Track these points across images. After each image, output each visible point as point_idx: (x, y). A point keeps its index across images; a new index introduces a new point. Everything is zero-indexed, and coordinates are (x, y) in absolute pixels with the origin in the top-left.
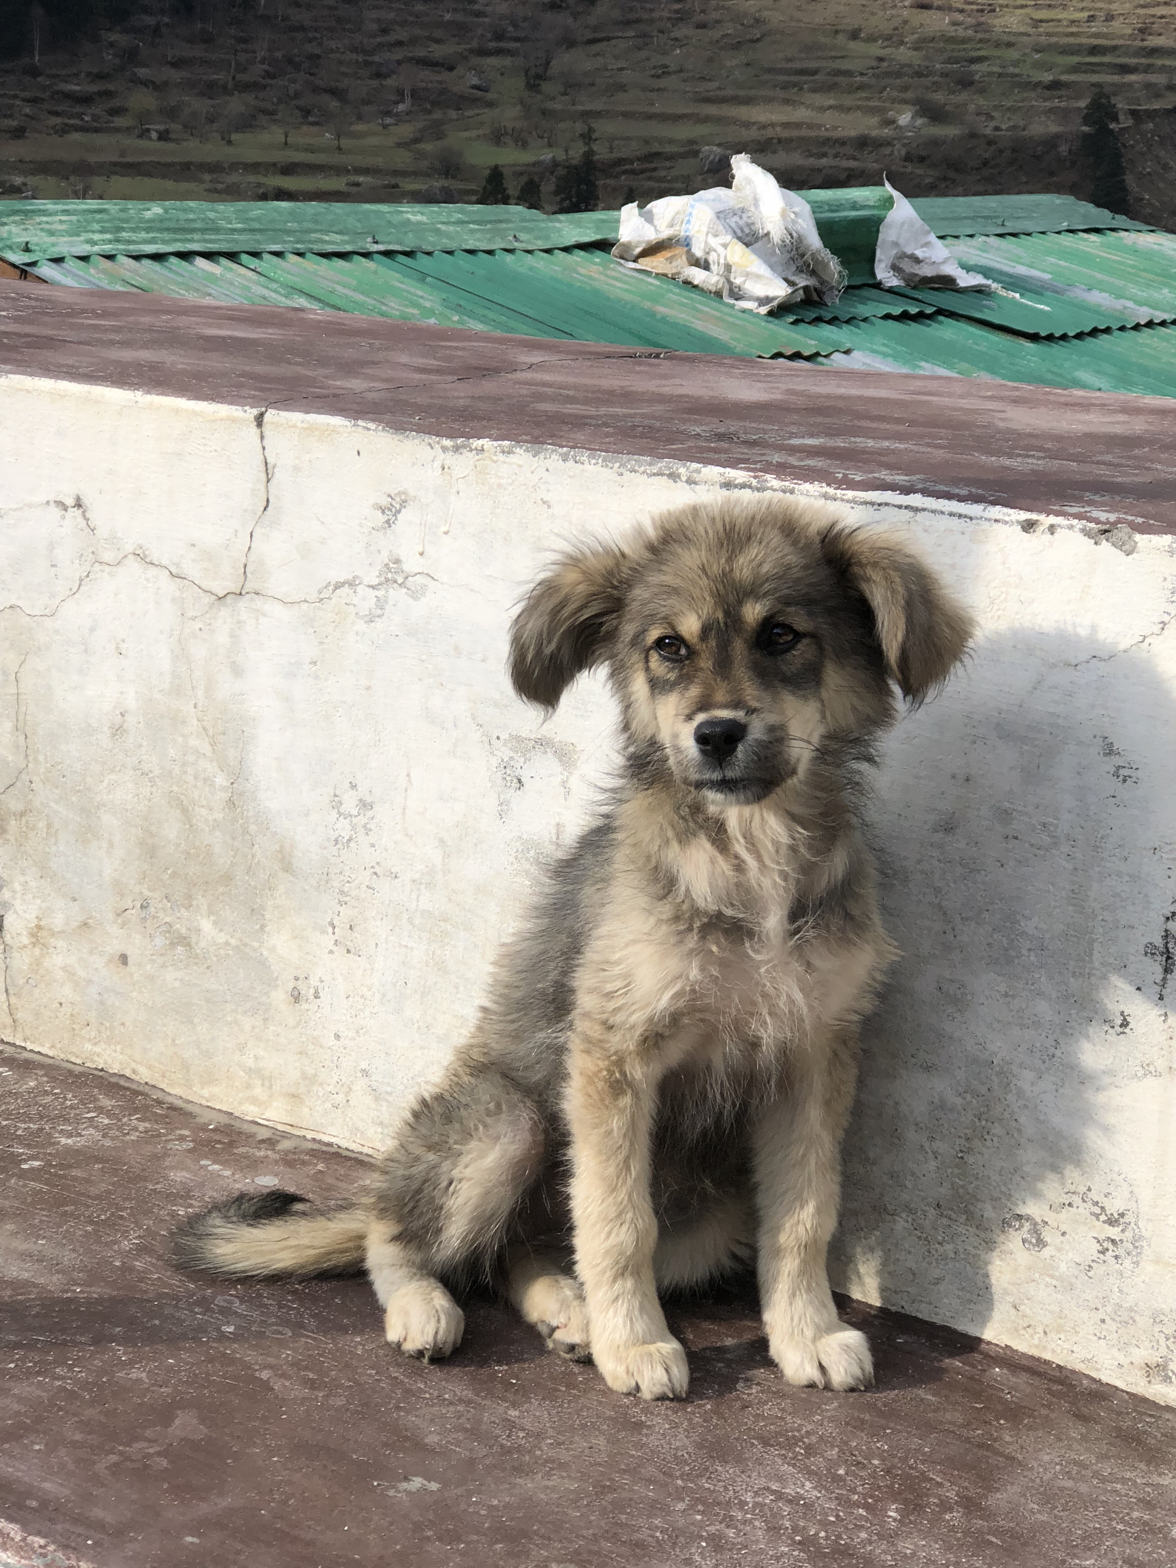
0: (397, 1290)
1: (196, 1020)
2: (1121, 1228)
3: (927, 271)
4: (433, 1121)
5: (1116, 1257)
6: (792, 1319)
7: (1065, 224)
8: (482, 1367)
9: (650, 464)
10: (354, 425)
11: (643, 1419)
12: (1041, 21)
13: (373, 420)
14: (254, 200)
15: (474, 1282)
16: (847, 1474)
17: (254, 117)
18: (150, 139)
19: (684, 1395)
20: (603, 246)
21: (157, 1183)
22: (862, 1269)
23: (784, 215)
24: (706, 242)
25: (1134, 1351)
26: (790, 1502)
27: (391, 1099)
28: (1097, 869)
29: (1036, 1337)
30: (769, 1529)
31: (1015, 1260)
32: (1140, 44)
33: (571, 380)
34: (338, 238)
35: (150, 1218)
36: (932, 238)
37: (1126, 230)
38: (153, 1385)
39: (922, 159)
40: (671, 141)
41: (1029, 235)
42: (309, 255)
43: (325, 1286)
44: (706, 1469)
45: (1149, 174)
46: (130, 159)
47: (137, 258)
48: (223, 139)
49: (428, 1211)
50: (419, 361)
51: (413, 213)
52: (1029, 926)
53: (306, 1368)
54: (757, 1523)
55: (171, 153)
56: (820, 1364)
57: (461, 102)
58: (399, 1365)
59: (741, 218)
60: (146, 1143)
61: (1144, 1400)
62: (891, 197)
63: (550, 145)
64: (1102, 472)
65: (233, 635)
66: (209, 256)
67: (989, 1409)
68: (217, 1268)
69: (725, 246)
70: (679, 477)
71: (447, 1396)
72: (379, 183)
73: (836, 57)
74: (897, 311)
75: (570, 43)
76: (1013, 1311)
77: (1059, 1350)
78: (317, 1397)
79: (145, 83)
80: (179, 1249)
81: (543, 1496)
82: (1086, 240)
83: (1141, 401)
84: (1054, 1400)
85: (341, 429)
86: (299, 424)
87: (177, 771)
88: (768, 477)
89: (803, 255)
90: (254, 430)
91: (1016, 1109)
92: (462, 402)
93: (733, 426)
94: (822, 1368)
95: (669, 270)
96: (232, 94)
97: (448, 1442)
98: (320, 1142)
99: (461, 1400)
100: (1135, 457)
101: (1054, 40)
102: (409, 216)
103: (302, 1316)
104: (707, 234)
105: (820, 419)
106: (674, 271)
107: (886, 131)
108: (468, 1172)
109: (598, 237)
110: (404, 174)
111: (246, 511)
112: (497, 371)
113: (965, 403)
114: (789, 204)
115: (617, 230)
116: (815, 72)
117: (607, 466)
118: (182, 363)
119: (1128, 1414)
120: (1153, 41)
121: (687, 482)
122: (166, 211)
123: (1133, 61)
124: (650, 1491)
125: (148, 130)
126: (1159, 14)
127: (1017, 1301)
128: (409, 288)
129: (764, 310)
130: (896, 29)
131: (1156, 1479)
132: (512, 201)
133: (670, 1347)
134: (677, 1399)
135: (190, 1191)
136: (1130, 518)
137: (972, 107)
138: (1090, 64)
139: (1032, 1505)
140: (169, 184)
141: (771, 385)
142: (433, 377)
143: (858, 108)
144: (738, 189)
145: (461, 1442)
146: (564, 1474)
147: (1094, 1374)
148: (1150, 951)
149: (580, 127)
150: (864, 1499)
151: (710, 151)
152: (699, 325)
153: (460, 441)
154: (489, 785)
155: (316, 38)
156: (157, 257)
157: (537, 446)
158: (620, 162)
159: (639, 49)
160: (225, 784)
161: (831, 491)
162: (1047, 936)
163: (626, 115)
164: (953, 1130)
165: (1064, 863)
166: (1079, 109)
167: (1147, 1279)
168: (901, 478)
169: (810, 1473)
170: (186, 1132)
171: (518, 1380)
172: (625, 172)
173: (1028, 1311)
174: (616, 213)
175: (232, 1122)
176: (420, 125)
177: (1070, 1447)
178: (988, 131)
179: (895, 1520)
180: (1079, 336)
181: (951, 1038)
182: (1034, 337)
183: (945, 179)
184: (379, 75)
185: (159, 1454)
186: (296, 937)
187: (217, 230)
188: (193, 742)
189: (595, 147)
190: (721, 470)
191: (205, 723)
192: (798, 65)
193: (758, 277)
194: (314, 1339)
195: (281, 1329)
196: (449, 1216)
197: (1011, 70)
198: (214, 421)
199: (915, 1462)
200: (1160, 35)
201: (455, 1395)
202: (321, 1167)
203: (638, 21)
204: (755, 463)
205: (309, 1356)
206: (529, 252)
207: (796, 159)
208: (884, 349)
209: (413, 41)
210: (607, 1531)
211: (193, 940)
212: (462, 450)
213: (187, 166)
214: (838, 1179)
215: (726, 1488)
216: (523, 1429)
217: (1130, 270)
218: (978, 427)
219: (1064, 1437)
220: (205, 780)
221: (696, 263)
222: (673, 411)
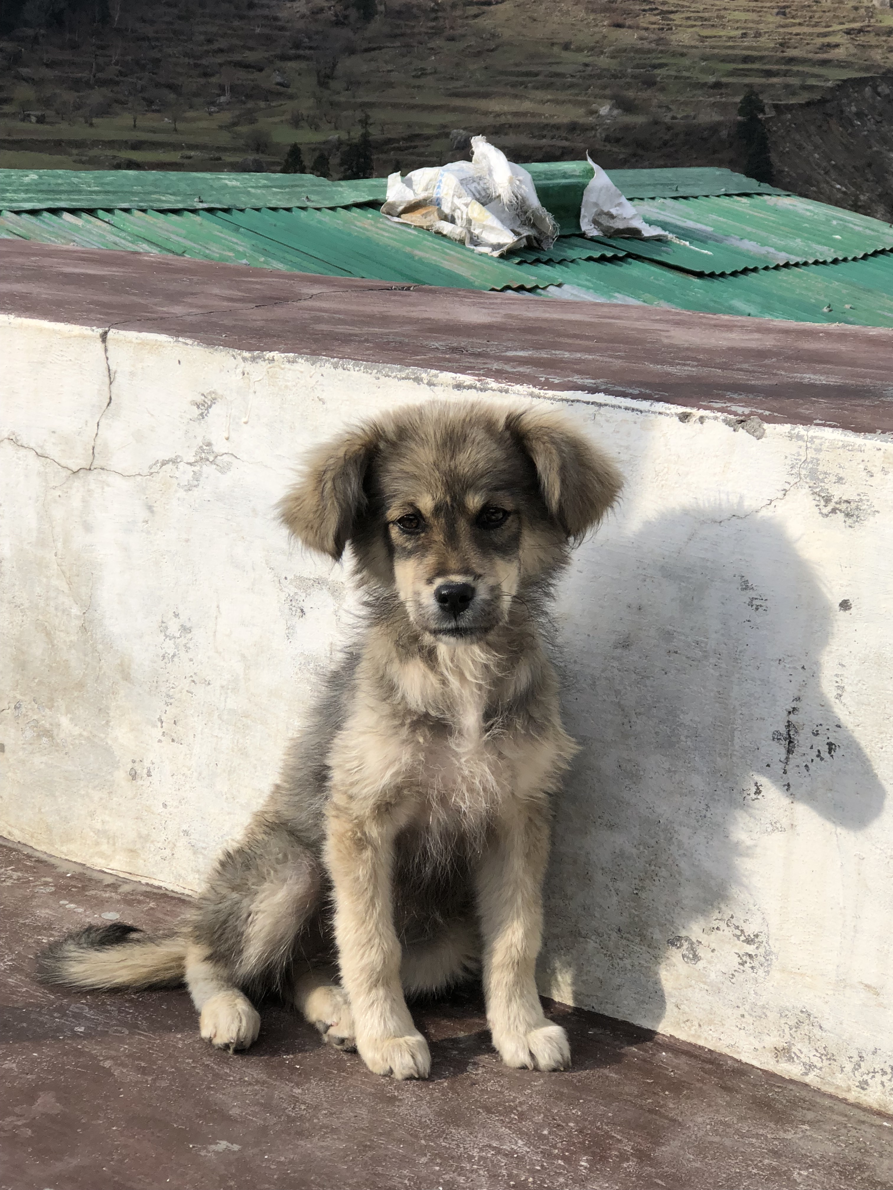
0: (209, 998)
1: (57, 794)
2: (756, 945)
3: (619, 225)
4: (236, 869)
5: (752, 968)
6: (509, 1018)
7: (723, 190)
8: (274, 1056)
9: (400, 371)
10: (176, 341)
11: (396, 1094)
12: (707, 37)
13: (190, 337)
14: (110, 169)
15: (269, 990)
16: (549, 1133)
17: (109, 106)
18: (31, 122)
19: (427, 1077)
20: (374, 205)
21: (27, 918)
22: (559, 978)
23: (511, 182)
24: (452, 202)
25: (767, 1038)
26: (506, 1155)
27: (206, 852)
28: (737, 676)
29: (693, 1028)
30: (490, 1177)
31: (677, 971)
32: (782, 55)
33: (342, 307)
34: (172, 198)
35: (20, 945)
36: (623, 199)
37: (769, 195)
38: (21, 1073)
39: (618, 140)
40: (428, 126)
41: (696, 198)
42: (150, 211)
43: (155, 996)
44: (443, 1132)
45: (788, 152)
46: (15, 137)
47: (18, 213)
48: (86, 122)
49: (232, 937)
50: (227, 293)
51: (229, 179)
52: (686, 719)
53: (139, 1058)
54: (481, 1172)
55: (45, 132)
56: (530, 1052)
57: (268, 95)
58: (210, 1055)
59: (479, 184)
60: (18, 887)
61: (773, 1075)
62: (592, 169)
63: (336, 128)
64: (741, 377)
65: (84, 501)
66: (73, 211)
67: (657, 1083)
68: (71, 983)
69: (467, 205)
70: (422, 380)
71: (246, 1079)
72: (207, 156)
73: (553, 63)
74: (597, 255)
75: (351, 51)
76: (676, 1010)
77: (710, 1038)
78: (147, 1081)
79: (26, 80)
80: (42, 969)
81: (319, 1154)
82: (738, 202)
83: (772, 323)
84: (706, 1076)
85: (166, 344)
86: (134, 340)
87: (42, 603)
88: (489, 380)
89: (526, 213)
90: (100, 345)
91: (678, 857)
92: (259, 324)
93: (463, 341)
94: (532, 1055)
95: (425, 223)
96: (92, 88)
97: (247, 1114)
98: (152, 886)
99: (257, 1082)
100: (765, 366)
101: (716, 51)
102: (227, 182)
103: (136, 1019)
104: (453, 196)
105: (529, 337)
106: (428, 224)
107: (591, 119)
108: (262, 906)
109: (371, 198)
110: (225, 149)
111: (93, 406)
112: (286, 300)
113: (639, 325)
114: (514, 173)
115: (385, 193)
116: (536, 75)
117: (367, 372)
118: (46, 294)
119: (762, 1085)
120: (791, 53)
121: (427, 384)
122: (40, 177)
123: (775, 67)
124: (400, 1148)
125: (29, 115)
126: (794, 32)
127: (679, 1002)
128: (227, 237)
129: (496, 254)
130: (597, 42)
131: (782, 1135)
132: (308, 170)
133: (417, 1038)
134: (421, 1078)
135: (51, 924)
136: (760, 411)
137: (655, 102)
138: (743, 70)
139: (689, 1156)
140: (45, 157)
141: (494, 311)
142: (235, 304)
143: (570, 101)
144: (477, 163)
145: (257, 1113)
146: (335, 1137)
147: (736, 1056)
148: (776, 737)
149: (359, 115)
150: (563, 1152)
151: (458, 133)
152: (447, 265)
153: (256, 353)
154: (279, 614)
155: (157, 46)
156: (34, 212)
157: (314, 357)
158: (389, 141)
159: (404, 56)
160: (79, 613)
161: (536, 391)
162: (700, 726)
163: (395, 106)
164: (630, 873)
165: (712, 671)
166: (736, 103)
167: (775, 984)
168: (589, 382)
169: (521, 1134)
170: (49, 879)
171: (301, 1066)
172: (394, 149)
173: (687, 1010)
174: (384, 180)
175: (85, 871)
176: (237, 113)
177: (717, 1111)
178: (667, 120)
179: (586, 1168)
180: (734, 274)
181: (628, 804)
182: (700, 275)
183: (634, 155)
184: (205, 75)
185: (25, 1125)
186: (133, 730)
187: (80, 192)
188: (55, 582)
189: (371, 130)
190: (453, 375)
191: (63, 568)
192: (523, 69)
193: (492, 229)
194: (145, 1036)
195: (119, 1028)
196: (248, 940)
197: (685, 74)
198: (69, 338)
199: (601, 1124)
200: (795, 48)
201: (253, 1077)
202: (152, 904)
203: (402, 35)
204: (479, 369)
205: (142, 1049)
206: (318, 209)
207: (523, 140)
208: (588, 283)
209: (231, 49)
210: (367, 1180)
211: (55, 733)
212: (258, 360)
213: (58, 143)
214: (540, 910)
215: (458, 1146)
216: (304, 1103)
217: (771, 224)
218: (649, 343)
219: (713, 1103)
220: (64, 611)
221: (445, 218)
222: (418, 330)
